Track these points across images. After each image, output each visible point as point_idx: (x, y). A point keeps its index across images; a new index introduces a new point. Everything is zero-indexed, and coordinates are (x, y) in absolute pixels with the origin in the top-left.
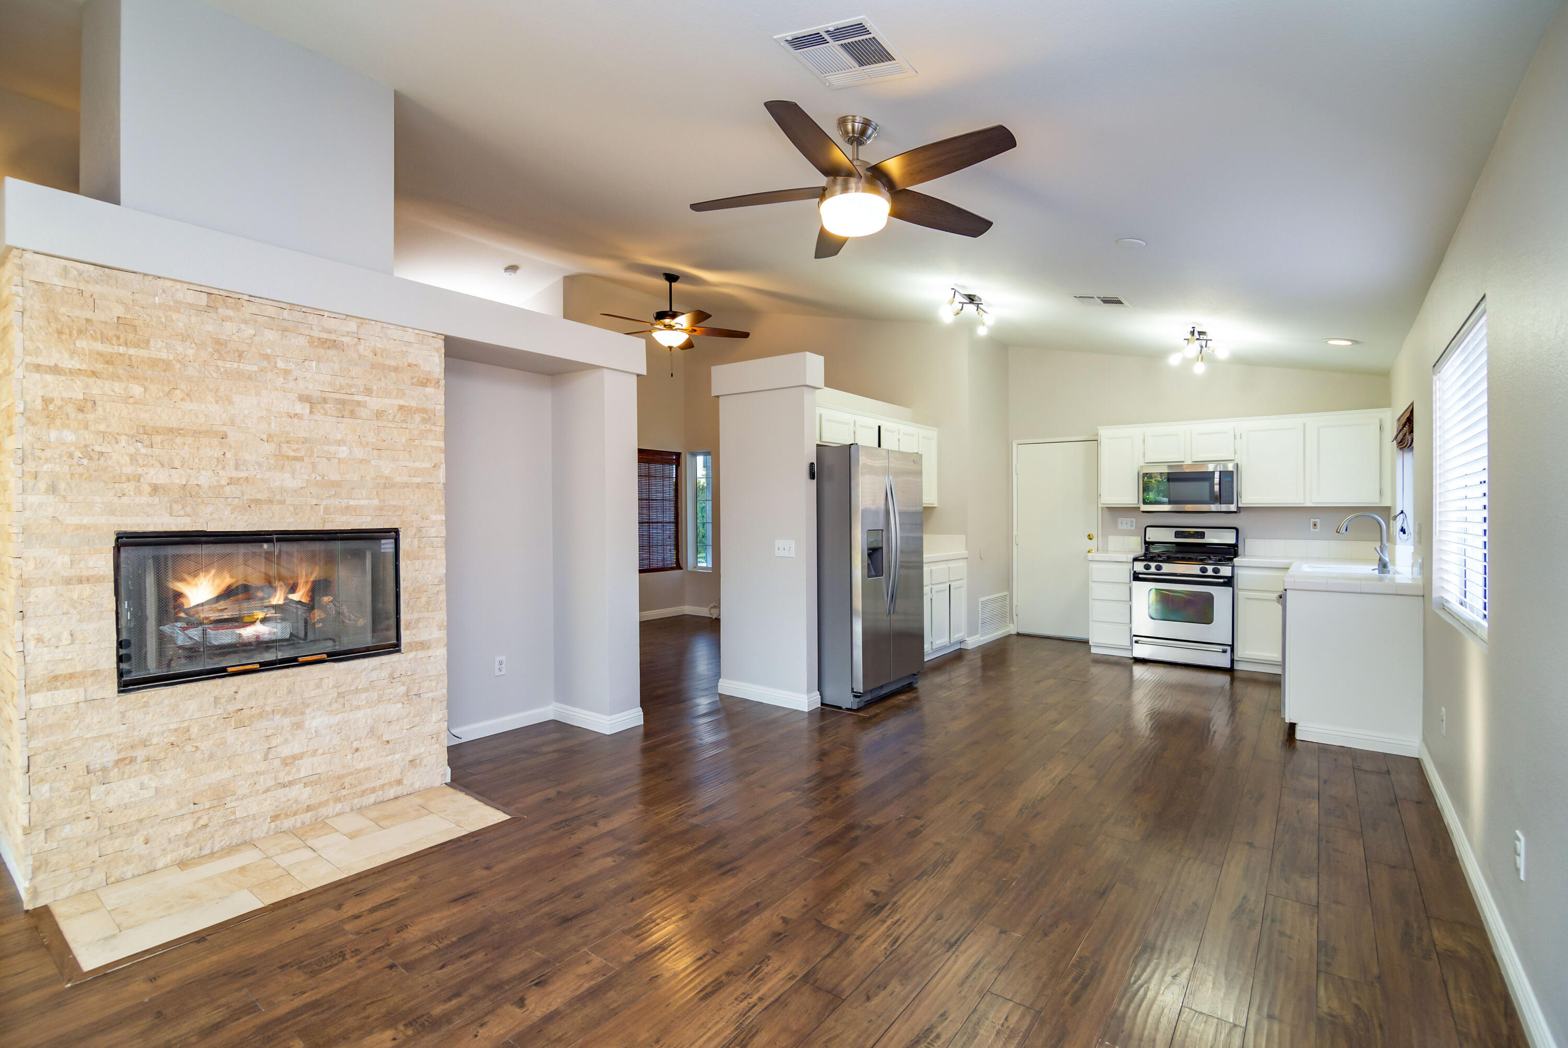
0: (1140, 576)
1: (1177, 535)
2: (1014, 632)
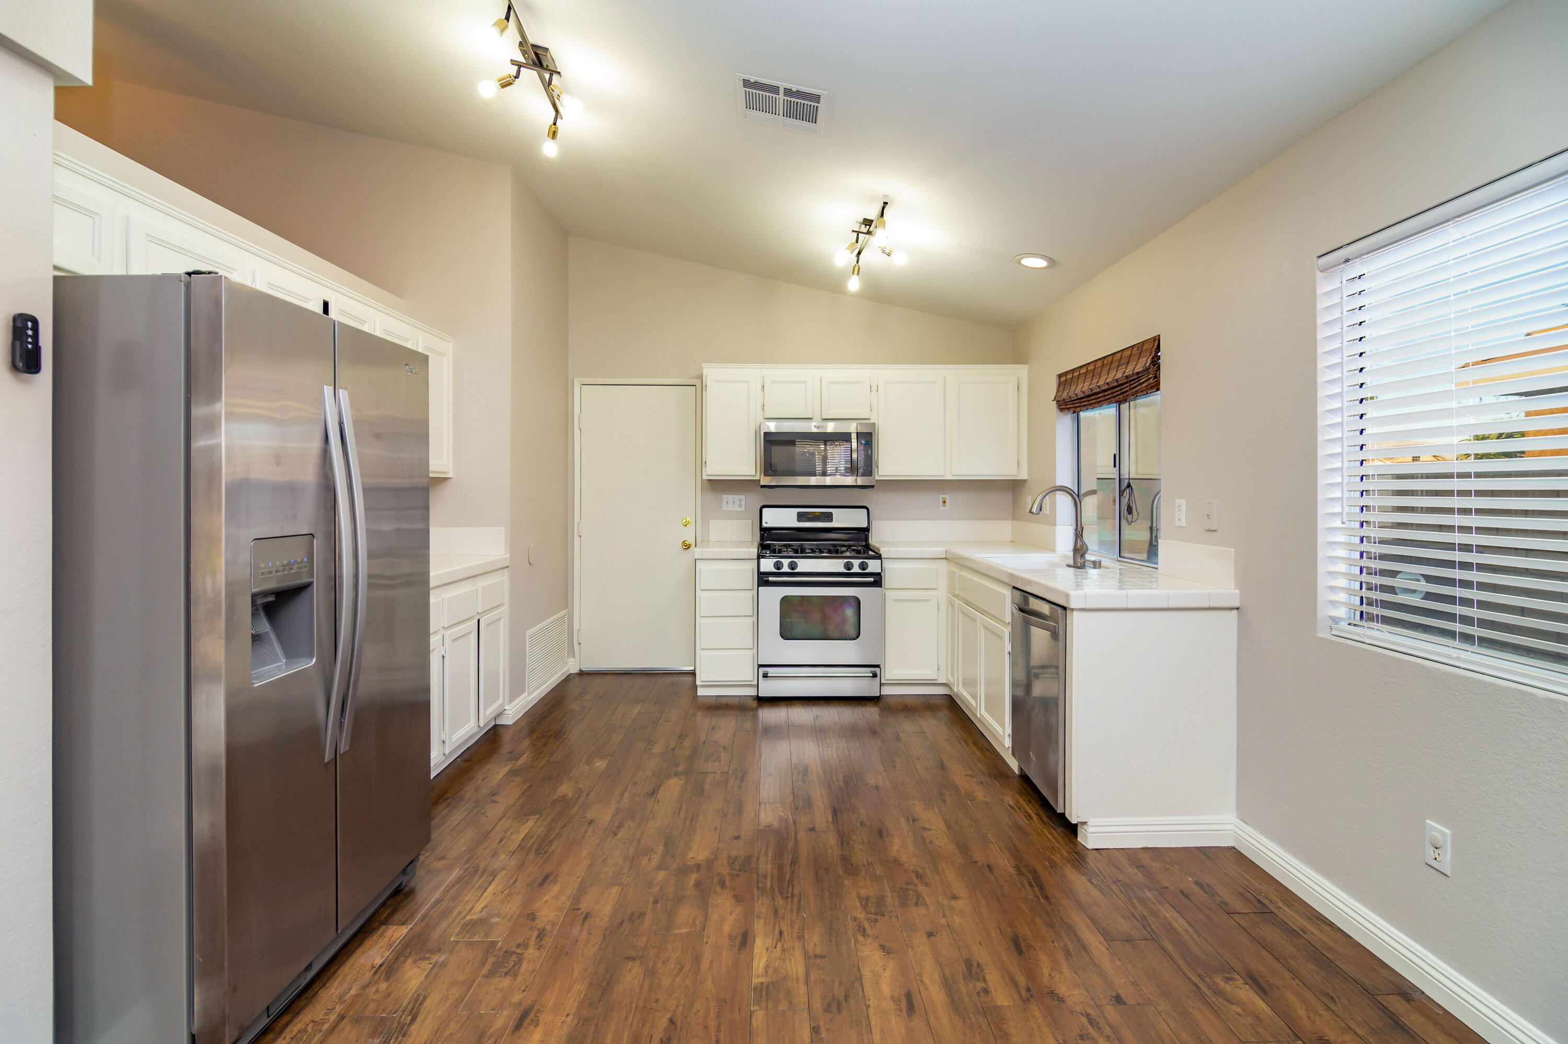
0: (771, 579)
1: (801, 517)
2: (576, 671)
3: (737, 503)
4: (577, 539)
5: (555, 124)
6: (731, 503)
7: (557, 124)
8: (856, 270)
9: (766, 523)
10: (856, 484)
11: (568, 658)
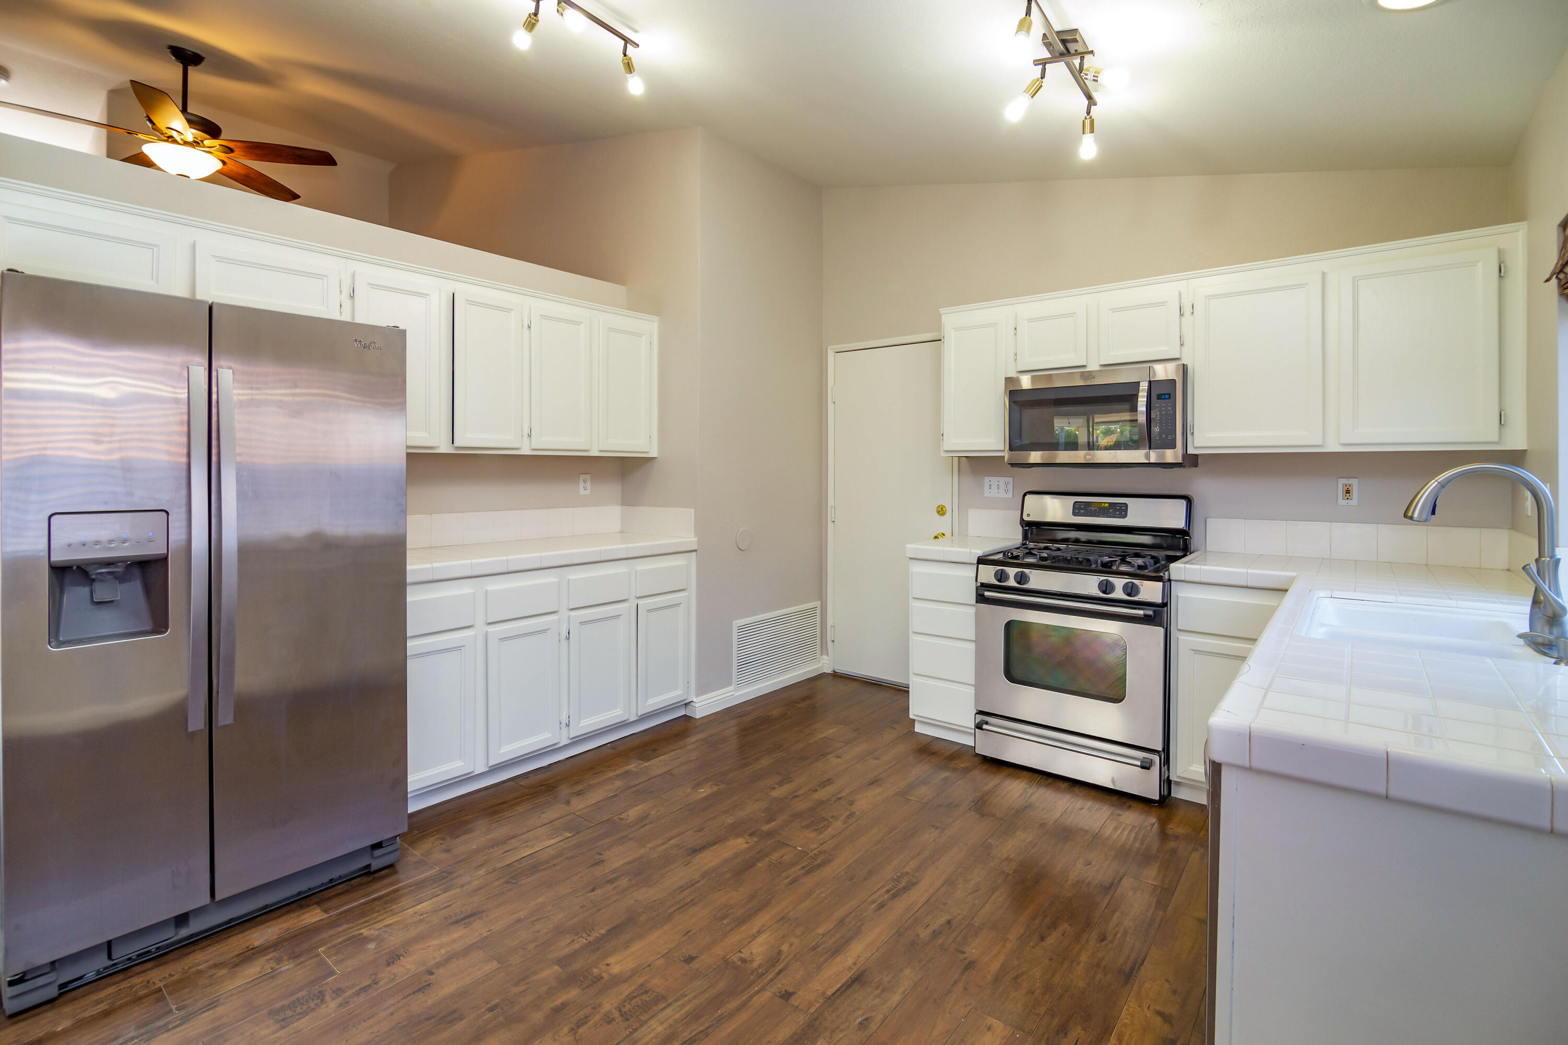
3: (1003, 487)
4: (830, 525)
5: (625, 55)
6: (994, 487)
7: (627, 54)
8: (1089, 125)
9: (1028, 515)
10: (1148, 462)
11: (821, 655)
